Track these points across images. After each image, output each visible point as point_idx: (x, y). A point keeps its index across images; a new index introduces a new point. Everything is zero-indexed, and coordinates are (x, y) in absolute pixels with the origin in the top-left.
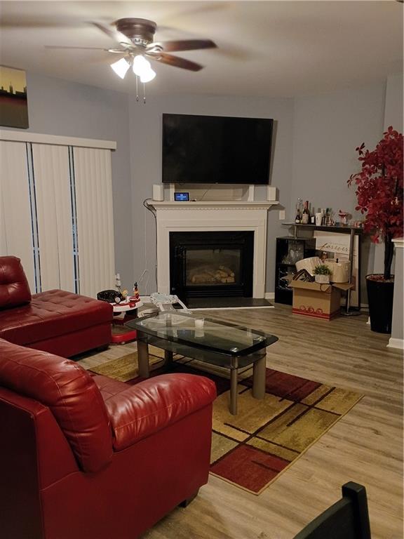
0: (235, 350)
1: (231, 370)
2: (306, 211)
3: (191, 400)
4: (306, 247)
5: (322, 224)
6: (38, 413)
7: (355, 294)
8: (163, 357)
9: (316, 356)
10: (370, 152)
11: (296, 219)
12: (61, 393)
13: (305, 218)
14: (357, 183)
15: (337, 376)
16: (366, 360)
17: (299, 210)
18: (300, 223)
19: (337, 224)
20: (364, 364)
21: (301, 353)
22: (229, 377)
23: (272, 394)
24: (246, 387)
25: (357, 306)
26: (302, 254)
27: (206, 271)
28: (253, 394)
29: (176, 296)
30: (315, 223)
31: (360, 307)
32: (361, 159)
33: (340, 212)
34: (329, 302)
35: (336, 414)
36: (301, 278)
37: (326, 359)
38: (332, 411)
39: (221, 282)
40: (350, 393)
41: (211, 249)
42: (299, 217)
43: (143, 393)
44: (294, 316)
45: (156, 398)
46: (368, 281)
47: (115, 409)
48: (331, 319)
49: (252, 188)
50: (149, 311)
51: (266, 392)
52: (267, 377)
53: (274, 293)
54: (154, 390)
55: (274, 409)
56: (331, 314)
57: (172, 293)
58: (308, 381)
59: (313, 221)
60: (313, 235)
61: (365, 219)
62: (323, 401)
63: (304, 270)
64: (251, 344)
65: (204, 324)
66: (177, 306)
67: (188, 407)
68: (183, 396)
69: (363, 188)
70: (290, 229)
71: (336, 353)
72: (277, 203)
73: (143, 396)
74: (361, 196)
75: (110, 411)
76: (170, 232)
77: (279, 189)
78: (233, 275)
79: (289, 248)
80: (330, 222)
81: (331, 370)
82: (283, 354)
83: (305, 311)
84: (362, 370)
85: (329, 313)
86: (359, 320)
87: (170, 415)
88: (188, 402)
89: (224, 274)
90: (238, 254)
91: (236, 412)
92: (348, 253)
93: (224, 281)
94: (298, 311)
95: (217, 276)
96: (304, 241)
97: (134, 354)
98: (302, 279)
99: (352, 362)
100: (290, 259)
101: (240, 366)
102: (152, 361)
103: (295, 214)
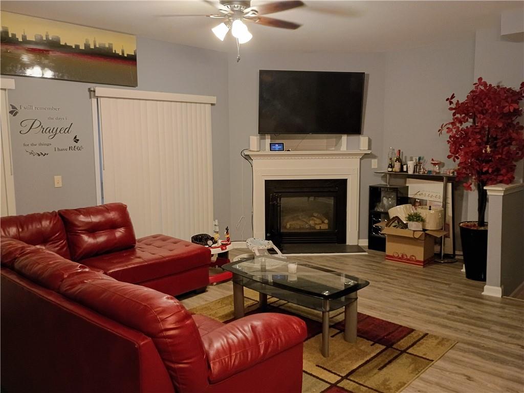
0: (326, 293)
1: (323, 312)
2: (399, 160)
3: (283, 338)
4: (399, 195)
5: (414, 172)
6: (142, 343)
7: (449, 242)
8: (258, 300)
9: (409, 302)
10: (460, 102)
11: (389, 167)
12: (162, 326)
13: (397, 166)
14: (448, 132)
15: (430, 322)
16: (459, 307)
17: (391, 159)
18: (392, 171)
19: (430, 172)
20: (458, 311)
21: (394, 299)
22: (320, 320)
23: (364, 338)
24: (338, 331)
25: (452, 253)
26: (395, 201)
27: (300, 217)
28: (345, 338)
29: (271, 242)
30: (407, 171)
31: (454, 255)
32: (451, 109)
33: (433, 160)
34: (422, 249)
35: (428, 359)
36: (394, 224)
37: (419, 305)
38: (424, 356)
39: (315, 229)
40: (443, 339)
41: (306, 196)
42: (391, 166)
43: (238, 330)
44: (387, 262)
45: (249, 335)
46: (461, 228)
47: (211, 344)
48: (424, 266)
49: (344, 138)
50: (245, 256)
51: (358, 336)
52: (358, 322)
53: (367, 240)
54: (247, 328)
55: (366, 354)
56: (424, 262)
57: (267, 238)
58: (401, 326)
59: (405, 170)
60: (406, 183)
61: (457, 167)
62: (415, 346)
63: (397, 217)
64: (343, 288)
65: (297, 268)
66: (271, 251)
67: (279, 345)
68: (275, 335)
69: (454, 137)
70: (382, 177)
71: (429, 300)
72: (369, 152)
73: (237, 332)
74: (452, 145)
75: (206, 346)
76: (266, 181)
77: (371, 138)
78: (326, 221)
79: (382, 196)
80: (422, 170)
81: (424, 316)
82: (375, 300)
83: (398, 257)
84: (456, 317)
85: (422, 259)
86: (453, 267)
87: (262, 352)
88: (279, 340)
89: (318, 221)
90: (331, 201)
91: (328, 354)
92: (441, 200)
93: (318, 227)
94: (391, 258)
95: (311, 223)
96: (397, 188)
97: (230, 296)
98: (395, 226)
99: (445, 309)
100: (383, 206)
101: (331, 310)
102: (247, 303)
103: (388, 162)
